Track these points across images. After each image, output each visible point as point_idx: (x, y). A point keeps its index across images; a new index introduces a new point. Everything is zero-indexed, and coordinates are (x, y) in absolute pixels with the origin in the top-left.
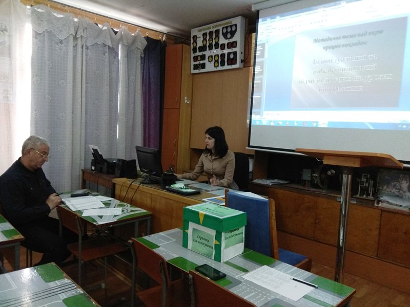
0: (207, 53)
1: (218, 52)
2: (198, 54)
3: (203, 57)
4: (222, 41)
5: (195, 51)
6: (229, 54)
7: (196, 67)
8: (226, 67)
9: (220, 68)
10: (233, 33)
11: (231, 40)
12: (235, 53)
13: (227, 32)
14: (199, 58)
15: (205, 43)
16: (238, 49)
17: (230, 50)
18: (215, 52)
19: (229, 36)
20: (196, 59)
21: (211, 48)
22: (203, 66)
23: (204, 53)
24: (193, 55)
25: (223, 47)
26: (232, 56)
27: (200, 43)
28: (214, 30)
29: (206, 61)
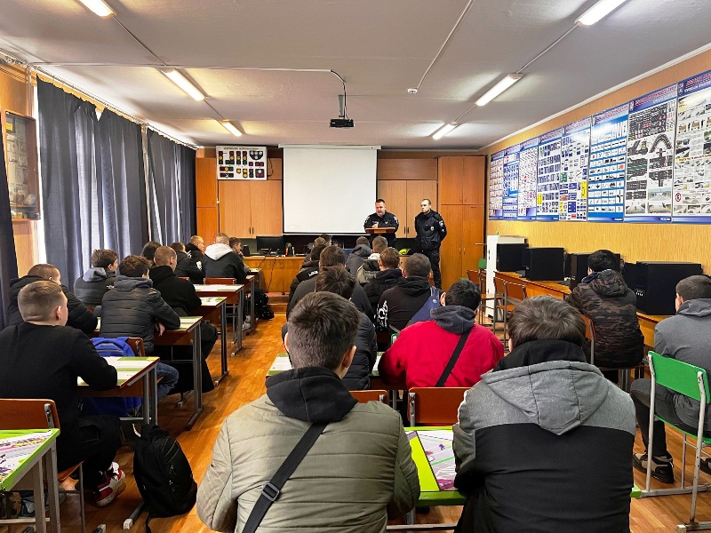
0: (235, 166)
1: (248, 167)
2: (224, 165)
3: (231, 169)
4: (249, 159)
5: (221, 162)
6: (257, 170)
7: (222, 175)
8: (255, 178)
9: (248, 178)
10: (260, 157)
11: (259, 161)
12: (263, 170)
13: (254, 155)
14: (227, 169)
15: (232, 158)
16: (265, 168)
17: (258, 168)
18: (242, 166)
19: (256, 158)
20: (222, 169)
21: (239, 162)
22: (232, 175)
23: (232, 166)
24: (218, 166)
25: (251, 164)
26: (260, 172)
27: (226, 157)
28: (242, 151)
29: (234, 172)
